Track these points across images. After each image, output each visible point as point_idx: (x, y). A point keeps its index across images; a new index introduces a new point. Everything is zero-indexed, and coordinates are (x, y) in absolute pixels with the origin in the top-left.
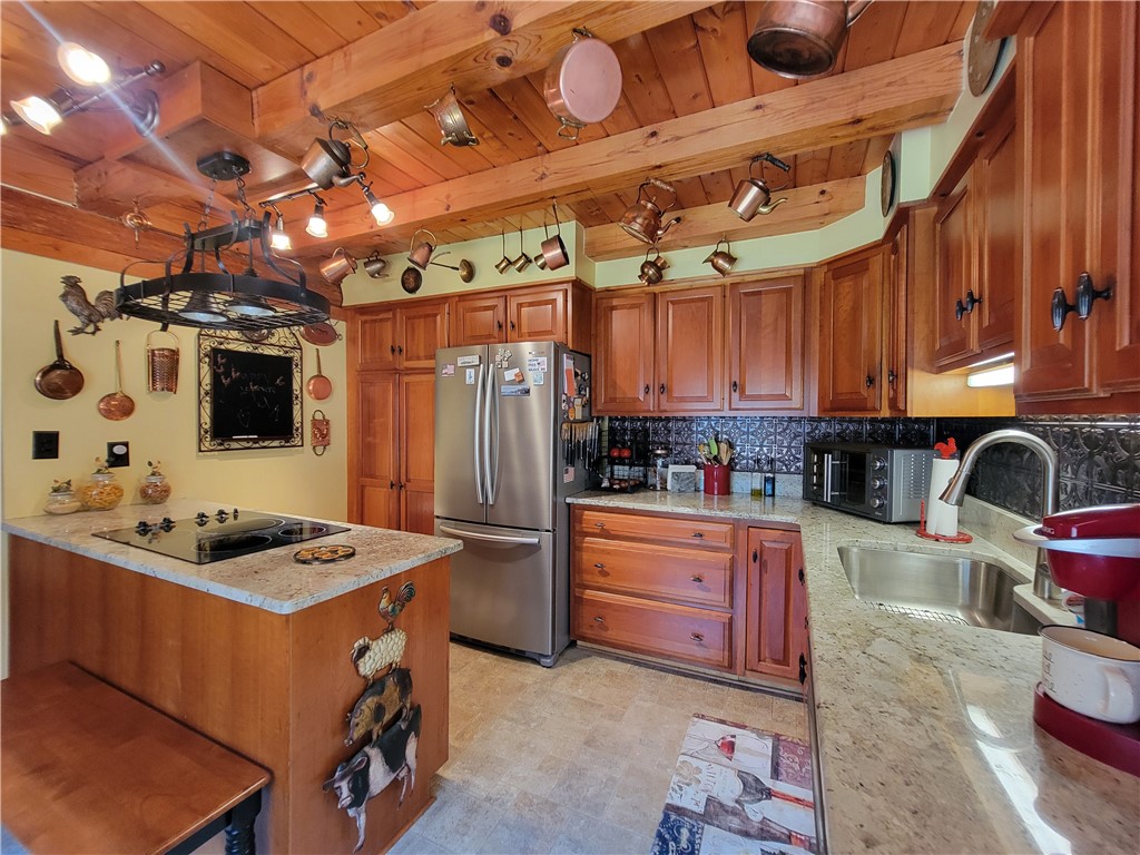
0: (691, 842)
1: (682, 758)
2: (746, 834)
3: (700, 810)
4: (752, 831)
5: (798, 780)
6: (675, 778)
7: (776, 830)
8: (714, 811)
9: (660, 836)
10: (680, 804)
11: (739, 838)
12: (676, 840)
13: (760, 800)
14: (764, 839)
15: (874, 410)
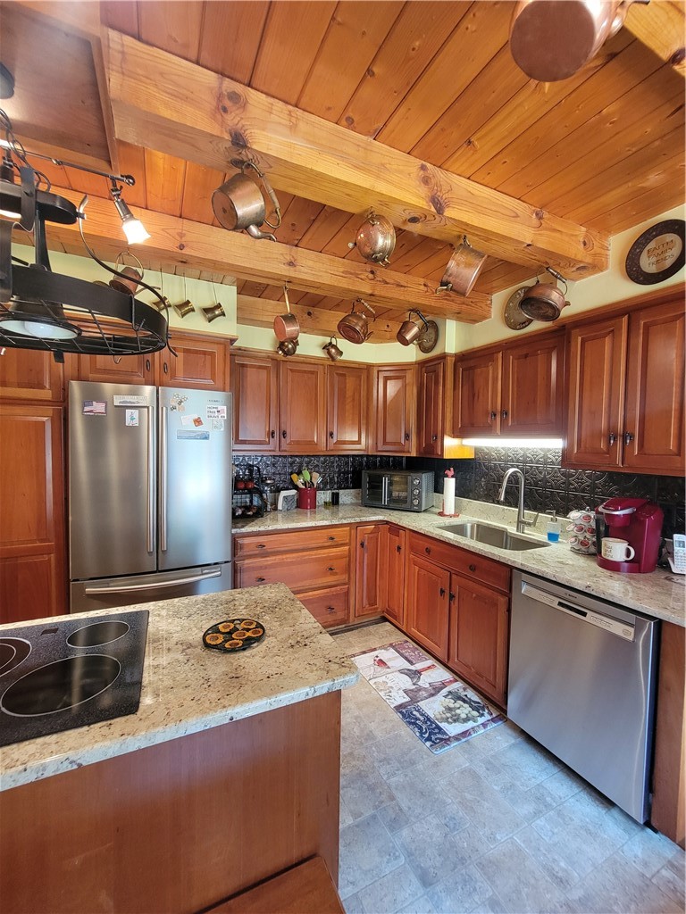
0: (422, 715)
1: (372, 682)
2: (432, 695)
3: (408, 699)
4: (433, 692)
5: (420, 659)
6: (382, 694)
7: (438, 685)
8: (414, 695)
9: (410, 723)
10: (399, 703)
11: (432, 699)
12: (417, 719)
13: (419, 677)
14: (439, 692)
15: (409, 452)
